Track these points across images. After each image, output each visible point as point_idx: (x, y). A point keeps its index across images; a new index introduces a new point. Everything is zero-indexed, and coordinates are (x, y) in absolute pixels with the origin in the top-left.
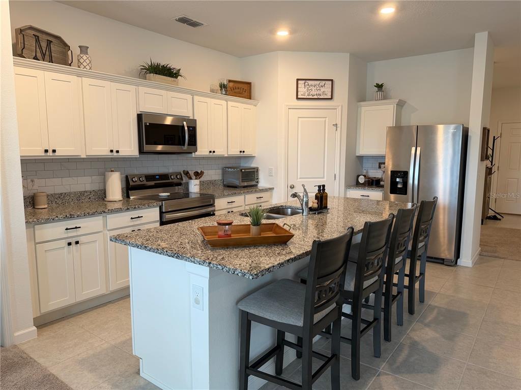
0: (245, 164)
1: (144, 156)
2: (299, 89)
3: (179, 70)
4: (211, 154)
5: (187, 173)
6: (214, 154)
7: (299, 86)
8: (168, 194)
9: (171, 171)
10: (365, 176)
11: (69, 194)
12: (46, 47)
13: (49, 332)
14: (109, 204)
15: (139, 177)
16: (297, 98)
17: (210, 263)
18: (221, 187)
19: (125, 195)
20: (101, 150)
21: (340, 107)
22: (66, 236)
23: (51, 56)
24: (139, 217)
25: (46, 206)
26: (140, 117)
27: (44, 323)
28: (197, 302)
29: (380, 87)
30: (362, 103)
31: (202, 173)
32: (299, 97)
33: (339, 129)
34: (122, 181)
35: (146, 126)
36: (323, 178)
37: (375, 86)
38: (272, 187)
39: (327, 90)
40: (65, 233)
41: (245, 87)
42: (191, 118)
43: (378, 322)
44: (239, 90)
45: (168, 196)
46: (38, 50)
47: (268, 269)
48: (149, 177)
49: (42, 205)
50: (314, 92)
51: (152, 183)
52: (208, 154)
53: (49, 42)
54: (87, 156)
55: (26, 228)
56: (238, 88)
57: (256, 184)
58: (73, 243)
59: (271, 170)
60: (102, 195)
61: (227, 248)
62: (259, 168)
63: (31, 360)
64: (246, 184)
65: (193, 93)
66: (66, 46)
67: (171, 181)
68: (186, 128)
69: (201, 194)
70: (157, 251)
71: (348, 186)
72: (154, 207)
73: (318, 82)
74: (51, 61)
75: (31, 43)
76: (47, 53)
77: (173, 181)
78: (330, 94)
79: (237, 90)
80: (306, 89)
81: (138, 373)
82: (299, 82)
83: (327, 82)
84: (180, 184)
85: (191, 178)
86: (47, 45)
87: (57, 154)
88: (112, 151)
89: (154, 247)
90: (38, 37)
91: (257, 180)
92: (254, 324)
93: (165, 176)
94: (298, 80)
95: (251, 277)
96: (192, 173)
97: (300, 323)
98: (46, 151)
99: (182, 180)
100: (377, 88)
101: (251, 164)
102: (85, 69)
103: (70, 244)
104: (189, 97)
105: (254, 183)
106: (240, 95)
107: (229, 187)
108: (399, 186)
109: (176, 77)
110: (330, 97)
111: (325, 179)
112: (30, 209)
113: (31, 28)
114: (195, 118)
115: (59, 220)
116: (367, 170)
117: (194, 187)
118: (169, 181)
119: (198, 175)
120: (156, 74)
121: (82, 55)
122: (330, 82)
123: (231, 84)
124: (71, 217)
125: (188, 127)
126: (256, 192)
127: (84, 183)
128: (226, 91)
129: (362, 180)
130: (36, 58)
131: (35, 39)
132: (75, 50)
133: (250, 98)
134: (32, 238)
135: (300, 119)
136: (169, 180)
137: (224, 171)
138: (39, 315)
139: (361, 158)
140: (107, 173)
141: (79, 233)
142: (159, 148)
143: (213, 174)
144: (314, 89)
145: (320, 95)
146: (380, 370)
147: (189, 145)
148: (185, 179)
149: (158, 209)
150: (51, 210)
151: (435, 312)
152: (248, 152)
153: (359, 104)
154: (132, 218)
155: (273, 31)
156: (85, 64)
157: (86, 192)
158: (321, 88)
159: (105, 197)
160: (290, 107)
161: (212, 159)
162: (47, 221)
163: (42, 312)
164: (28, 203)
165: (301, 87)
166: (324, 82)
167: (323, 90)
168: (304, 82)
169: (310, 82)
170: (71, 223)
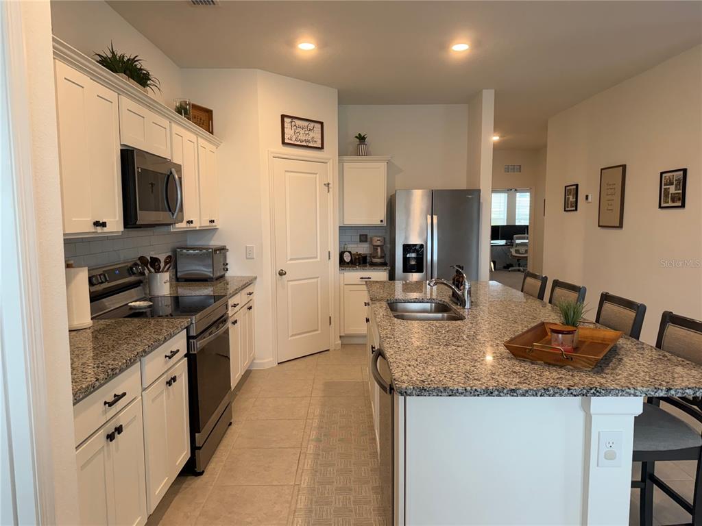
2: (286, 130)
4: (189, 225)
6: (191, 225)
7: (286, 125)
10: (350, 252)
16: (284, 143)
21: (331, 161)
28: (609, 456)
29: (361, 139)
33: (331, 190)
35: (138, 173)
36: (316, 258)
37: (356, 137)
38: (254, 276)
39: (316, 135)
41: (204, 116)
50: (302, 136)
52: (186, 226)
56: (195, 118)
59: (249, 249)
65: (171, 119)
73: (306, 123)
78: (320, 142)
80: (293, 131)
82: (285, 119)
83: (316, 125)
84: (139, 283)
88: (96, 225)
94: (283, 116)
99: (144, 275)
100: (358, 140)
103: (112, 436)
104: (168, 124)
108: (413, 263)
110: (320, 146)
111: (318, 259)
117: (164, 285)
122: (320, 126)
129: (347, 258)
135: (287, 173)
137: (178, 254)
144: (302, 132)
145: (308, 141)
149: (185, 332)
154: (166, 357)
158: (310, 133)
160: (274, 155)
165: (287, 128)
166: (313, 124)
167: (312, 134)
168: (290, 120)
169: (298, 122)
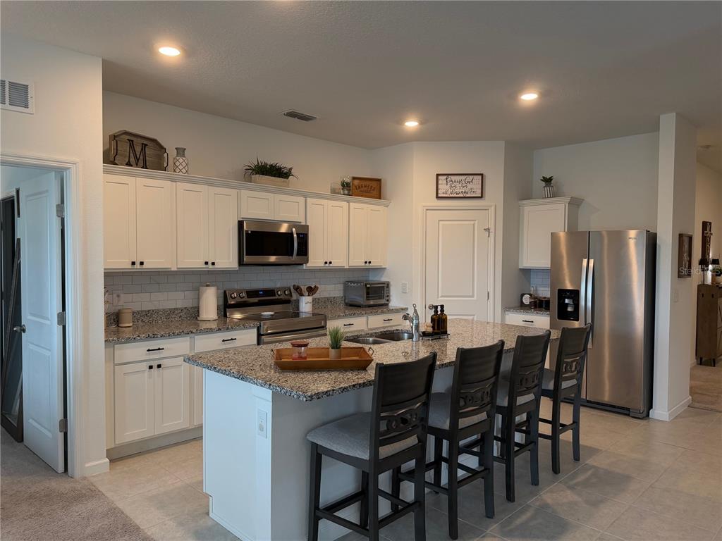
0: (373, 278)
1: (244, 268)
2: (440, 186)
3: (291, 169)
4: (327, 265)
5: (297, 289)
6: (331, 265)
7: (440, 182)
8: (272, 313)
9: (278, 285)
10: (531, 295)
11: (157, 311)
12: (140, 150)
13: (122, 467)
14: (201, 324)
15: (239, 292)
16: (438, 197)
17: (270, 385)
18: (342, 306)
19: (222, 313)
20: (196, 262)
21: (493, 208)
22: (147, 358)
23: (145, 161)
24: (232, 339)
25: (131, 325)
26: (240, 224)
27: (117, 456)
28: (261, 428)
29: (548, 181)
30: (525, 202)
31: (316, 288)
32: (439, 195)
33: (492, 235)
34: (218, 298)
35: (247, 234)
36: (473, 296)
37: (542, 180)
38: (404, 307)
39: (475, 186)
40: (146, 355)
41: (374, 184)
42: (304, 224)
43: (489, 472)
44: (366, 189)
45: (272, 315)
46: (132, 155)
47: (327, 392)
48: (252, 293)
49: (125, 323)
50: (459, 189)
51: (255, 300)
52: (323, 265)
53: (144, 146)
54: (178, 268)
55: (105, 348)
56: (365, 186)
57: (387, 302)
58: (155, 367)
59: (404, 285)
60: (194, 313)
61: (298, 372)
62: (391, 283)
63: (99, 493)
64: (372, 302)
65: (306, 195)
66: (162, 149)
67: (277, 297)
68: (295, 236)
69: (313, 314)
70: (224, 372)
71: (507, 308)
72: (250, 328)
73: (464, 177)
74: (145, 167)
75: (124, 148)
76: (141, 157)
77: (281, 297)
78: (480, 191)
79: (363, 190)
80: (448, 185)
81: (208, 514)
82: (440, 177)
83: (475, 177)
84: (288, 302)
85: (302, 295)
86: (142, 149)
87: (144, 266)
88: (206, 263)
89: (223, 368)
90: (132, 141)
91: (387, 298)
92: (324, 458)
93: (270, 292)
94: (438, 175)
95: (305, 399)
96: (304, 289)
97: (366, 456)
98: (133, 263)
99: (291, 296)
100: (544, 183)
101: (381, 276)
102: (181, 173)
103: (151, 367)
104: (302, 200)
105: (383, 301)
106: (367, 194)
107: (351, 305)
108: (570, 309)
109: (287, 177)
110: (480, 195)
111: (475, 298)
112: (113, 327)
113: (126, 133)
114: (308, 224)
115: (141, 340)
116: (536, 287)
117: (306, 305)
118: (274, 298)
119: (311, 290)
120: (263, 174)
121: (178, 158)
122: (480, 177)
123: (356, 182)
124: (155, 337)
125: (297, 234)
126: (383, 312)
127: (176, 299)
128: (349, 190)
129: (527, 300)
130: (129, 164)
131: (129, 144)
132: (172, 152)
133: (380, 199)
134: (111, 358)
135: (441, 222)
136: (275, 296)
137: (347, 286)
138: (113, 446)
139: (526, 272)
140: (201, 288)
141: (162, 356)
142: (273, 259)
143: (331, 290)
144: (458, 185)
145: (466, 193)
146: (488, 531)
147: (298, 255)
148: (295, 296)
149: (255, 330)
150: (136, 328)
151: (590, 473)
152: (375, 264)
153: (520, 202)
154: (224, 341)
155: (400, 121)
156: (181, 167)
157: (177, 309)
158: (468, 185)
159: (198, 316)
160: (427, 208)
161: (329, 271)
162: (128, 340)
163: (117, 443)
164: (112, 321)
165: (442, 184)
166: (471, 177)
167: (470, 186)
168: (445, 177)
169: (453, 178)
170: (154, 344)
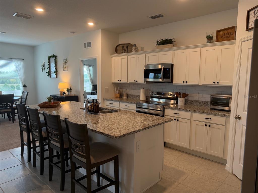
7: (250, 16)
12: (126, 48)
35: (145, 70)
41: (233, 30)
46: (123, 50)
48: (159, 93)
52: (182, 83)
53: (127, 46)
56: (227, 34)
64: (216, 107)
65: (174, 50)
68: (162, 70)
74: (128, 52)
77: (172, 97)
79: (226, 36)
88: (135, 81)
90: (123, 46)
113: (120, 44)
123: (221, 33)
130: (122, 53)
